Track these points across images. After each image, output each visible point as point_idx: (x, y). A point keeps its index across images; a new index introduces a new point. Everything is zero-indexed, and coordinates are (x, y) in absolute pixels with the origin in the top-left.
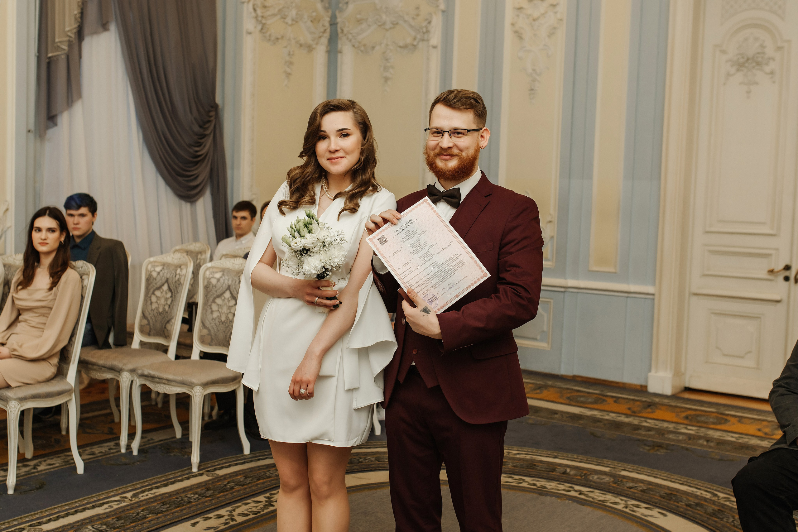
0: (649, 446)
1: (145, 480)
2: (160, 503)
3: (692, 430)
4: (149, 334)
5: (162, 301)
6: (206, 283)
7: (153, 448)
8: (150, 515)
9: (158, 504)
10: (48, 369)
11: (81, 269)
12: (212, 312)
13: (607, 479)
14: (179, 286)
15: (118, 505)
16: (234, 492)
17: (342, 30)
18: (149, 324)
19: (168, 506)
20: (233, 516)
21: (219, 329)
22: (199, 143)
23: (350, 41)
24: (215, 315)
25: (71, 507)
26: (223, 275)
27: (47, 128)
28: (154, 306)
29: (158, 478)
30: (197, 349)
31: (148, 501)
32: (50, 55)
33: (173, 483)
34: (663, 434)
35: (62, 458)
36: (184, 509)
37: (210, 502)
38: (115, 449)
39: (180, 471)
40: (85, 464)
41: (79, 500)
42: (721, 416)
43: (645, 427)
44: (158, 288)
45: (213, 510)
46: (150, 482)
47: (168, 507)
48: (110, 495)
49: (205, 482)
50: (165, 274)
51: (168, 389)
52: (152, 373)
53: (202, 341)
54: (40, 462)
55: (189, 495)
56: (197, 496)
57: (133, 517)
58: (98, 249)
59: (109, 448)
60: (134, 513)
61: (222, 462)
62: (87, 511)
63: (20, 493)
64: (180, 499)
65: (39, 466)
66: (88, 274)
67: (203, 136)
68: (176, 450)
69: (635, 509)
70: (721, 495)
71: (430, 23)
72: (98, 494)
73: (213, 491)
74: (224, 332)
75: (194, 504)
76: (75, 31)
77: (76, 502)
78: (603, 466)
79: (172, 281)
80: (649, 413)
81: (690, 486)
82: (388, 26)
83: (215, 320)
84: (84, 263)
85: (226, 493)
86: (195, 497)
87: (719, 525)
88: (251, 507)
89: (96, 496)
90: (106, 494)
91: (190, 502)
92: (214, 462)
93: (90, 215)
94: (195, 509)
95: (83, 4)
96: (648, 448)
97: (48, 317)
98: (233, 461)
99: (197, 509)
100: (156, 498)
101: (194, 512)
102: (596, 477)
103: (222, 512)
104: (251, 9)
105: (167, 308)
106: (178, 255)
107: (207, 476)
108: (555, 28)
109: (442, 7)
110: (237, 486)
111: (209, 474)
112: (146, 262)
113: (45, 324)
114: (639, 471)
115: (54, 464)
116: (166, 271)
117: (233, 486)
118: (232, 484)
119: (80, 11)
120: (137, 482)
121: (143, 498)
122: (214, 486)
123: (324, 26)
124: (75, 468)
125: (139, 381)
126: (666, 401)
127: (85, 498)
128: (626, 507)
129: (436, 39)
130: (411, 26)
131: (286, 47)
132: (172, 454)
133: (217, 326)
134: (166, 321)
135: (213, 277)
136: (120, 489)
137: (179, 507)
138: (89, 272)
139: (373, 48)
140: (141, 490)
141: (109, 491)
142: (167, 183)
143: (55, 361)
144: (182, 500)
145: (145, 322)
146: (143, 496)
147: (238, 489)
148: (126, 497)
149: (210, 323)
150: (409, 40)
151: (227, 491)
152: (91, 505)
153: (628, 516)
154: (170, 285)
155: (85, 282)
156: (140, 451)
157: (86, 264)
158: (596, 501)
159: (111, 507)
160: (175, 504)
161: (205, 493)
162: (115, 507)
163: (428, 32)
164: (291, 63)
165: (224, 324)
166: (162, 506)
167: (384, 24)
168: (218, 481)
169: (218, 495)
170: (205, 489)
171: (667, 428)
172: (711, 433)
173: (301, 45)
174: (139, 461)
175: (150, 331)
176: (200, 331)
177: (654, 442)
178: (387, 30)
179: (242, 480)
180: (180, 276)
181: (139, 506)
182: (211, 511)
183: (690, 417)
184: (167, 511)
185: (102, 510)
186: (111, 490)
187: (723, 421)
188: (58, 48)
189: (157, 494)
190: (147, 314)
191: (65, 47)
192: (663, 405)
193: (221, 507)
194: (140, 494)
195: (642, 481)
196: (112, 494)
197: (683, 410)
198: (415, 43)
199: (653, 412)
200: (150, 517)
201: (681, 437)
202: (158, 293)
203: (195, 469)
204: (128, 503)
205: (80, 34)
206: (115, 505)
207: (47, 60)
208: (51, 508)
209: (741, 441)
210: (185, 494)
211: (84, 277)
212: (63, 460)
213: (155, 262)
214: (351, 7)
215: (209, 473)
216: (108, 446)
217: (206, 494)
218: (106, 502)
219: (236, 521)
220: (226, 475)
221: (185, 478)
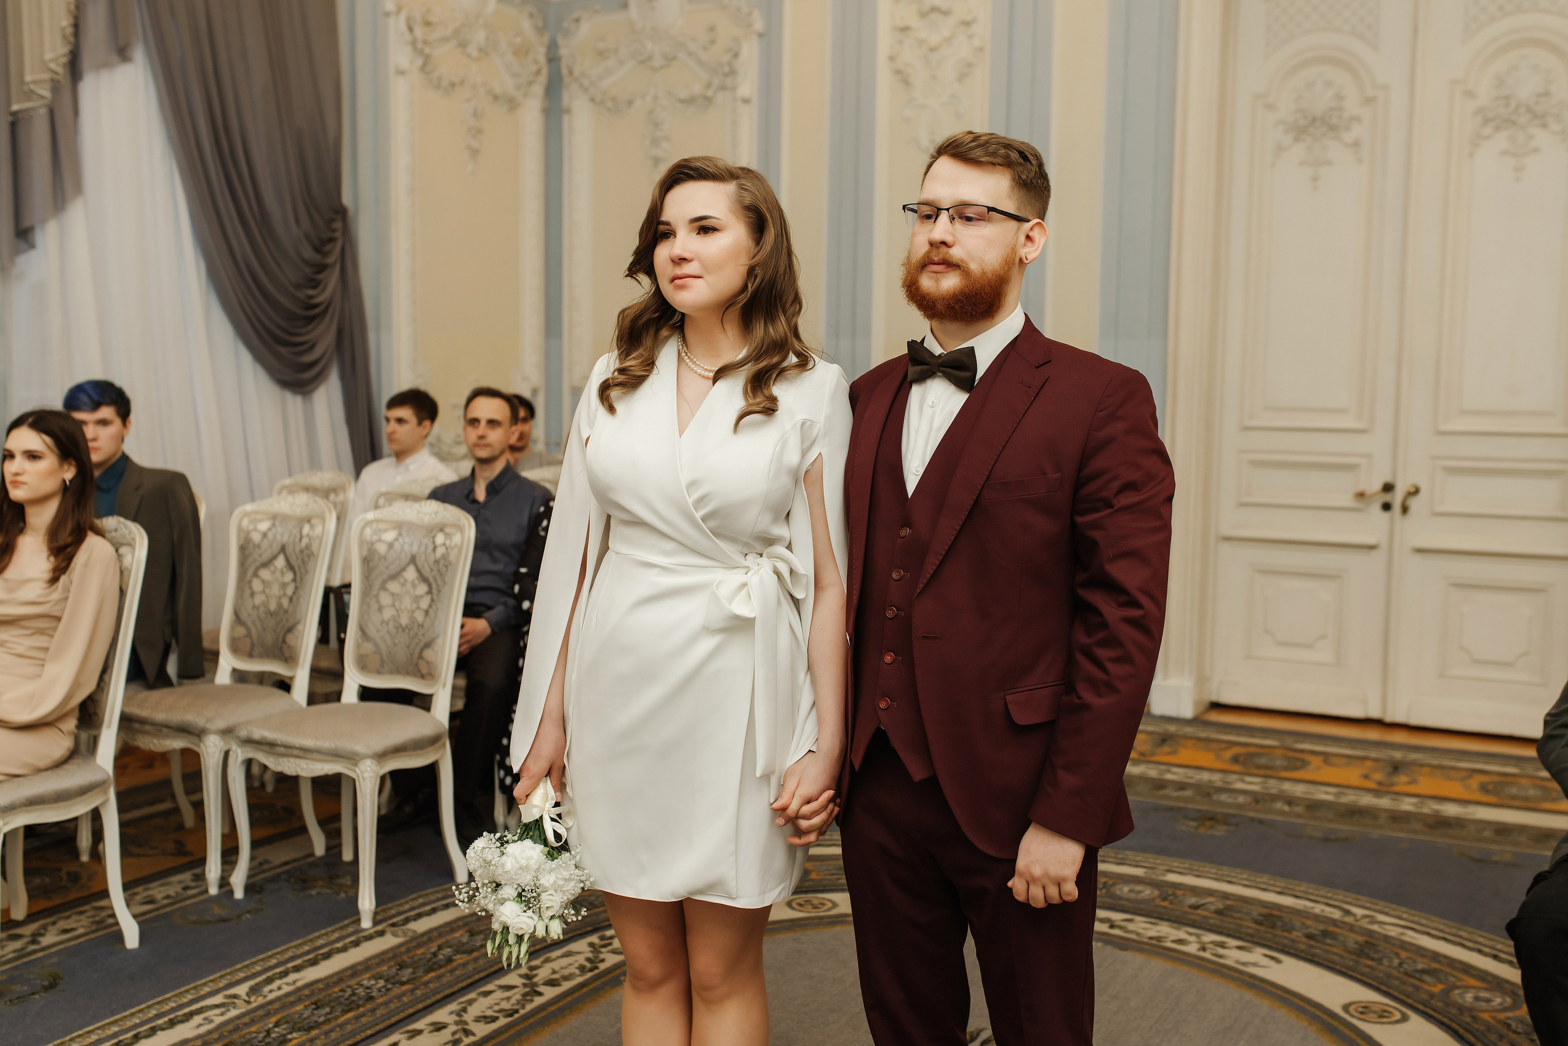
0: (1194, 820)
1: (270, 953)
2: (309, 1005)
3: (1253, 784)
4: (250, 655)
5: (275, 590)
6: (365, 553)
7: (274, 879)
8: (295, 1035)
9: (305, 1006)
10: (58, 744)
11: (114, 534)
12: (380, 609)
13: (1147, 892)
14: (309, 560)
15: (222, 1014)
16: (455, 969)
17: (571, 72)
18: (249, 635)
19: (328, 1010)
20: (466, 1023)
21: (396, 641)
22: (313, 280)
23: (586, 90)
24: (388, 614)
25: (124, 1027)
26: (400, 534)
27: (16, 252)
28: (259, 599)
29: (296, 947)
30: (353, 681)
31: (287, 1002)
32: (15, 107)
33: (327, 956)
34: (1208, 795)
35: (89, 914)
36: (363, 1015)
37: (412, 995)
38: (195, 887)
39: (337, 929)
40: (139, 923)
41: (137, 1008)
42: (1291, 754)
43: (1172, 782)
44: (265, 565)
45: (421, 1014)
46: (281, 958)
47: (328, 1014)
48: (202, 993)
49: (393, 949)
50: (278, 537)
51: (305, 766)
52: (269, 735)
53: (363, 665)
54: (44, 927)
55: (365, 982)
56: (381, 983)
57: (260, 1042)
58: (138, 488)
59: (183, 885)
60: (258, 1033)
61: (416, 903)
62: (159, 1033)
63: (11, 1001)
64: (349, 992)
65: (42, 935)
66: (131, 545)
67: (322, 268)
68: (320, 883)
69: (1221, 951)
70: (1359, 912)
71: (736, 55)
72: (177, 992)
73: (414, 968)
74: (408, 647)
75: (381, 1000)
76: (64, 60)
77: (133, 1015)
78: (1130, 865)
79: (294, 550)
80: (1169, 754)
81: (1296, 897)
82: (658, 62)
83: (387, 623)
84: (119, 522)
85: (439, 972)
86: (379, 986)
87: (1381, 975)
88: (497, 1001)
89: (173, 996)
90: (193, 991)
91: (371, 998)
92: (401, 905)
93: (118, 422)
94: (384, 1012)
95: (77, 7)
96: (1194, 824)
97: (52, 636)
98: (439, 899)
99: (388, 1013)
100: (300, 993)
101: (383, 1021)
102: (1126, 889)
103: (442, 1015)
104: (403, 27)
105: (285, 602)
106: (303, 498)
107: (395, 935)
108: (970, 65)
109: (759, 26)
110: (459, 954)
111: (396, 931)
112: (238, 512)
113: (47, 649)
114: (1196, 870)
115: (73, 929)
116: (279, 530)
117: (451, 956)
118: (447, 951)
119: (71, 21)
120: (254, 960)
121: (271, 996)
122: (412, 958)
123: (536, 62)
124: (119, 937)
125: (242, 752)
126: (1189, 730)
127: (150, 1003)
128: (1204, 949)
129: (748, 85)
130: (700, 63)
131: (468, 100)
132: (314, 892)
133: (391, 636)
134: (285, 629)
135: (380, 540)
136: (222, 977)
137: (350, 1010)
138: (134, 539)
139: (630, 103)
140: (264, 977)
141: (199, 983)
142: (258, 357)
143: (71, 724)
144: (354, 994)
145: (241, 631)
146: (271, 991)
147: (461, 961)
148: (235, 996)
149: (378, 631)
150: (697, 89)
151: (441, 967)
152: (166, 1019)
153: (1212, 966)
154: (290, 558)
155: (127, 560)
156: (249, 888)
157: (124, 525)
158: (1146, 940)
159: (208, 1020)
160: (340, 1004)
161: (397, 974)
162: (219, 1020)
163: (733, 72)
164: (479, 131)
165: (407, 631)
166: (315, 1012)
167: (650, 58)
168: (419, 946)
169: (423, 976)
170: (396, 964)
171: (1210, 781)
172: (1287, 786)
173: (496, 98)
174: (248, 912)
175: (252, 649)
176: (358, 646)
177: (1199, 811)
178: (655, 70)
179: (465, 939)
180: (310, 539)
181: (268, 1015)
182: (417, 1015)
183: (1241, 759)
184: (327, 1021)
185: (190, 1029)
186: (203, 981)
187: (1299, 764)
188: (30, 95)
189: (299, 984)
190: (244, 615)
191: (47, 93)
192: (1186, 737)
193: (437, 1005)
194: (265, 986)
195: (1210, 892)
196: (207, 989)
197: (1224, 745)
198: (710, 93)
199: (1174, 753)
200: (296, 1038)
201: (1241, 799)
202: (265, 574)
203: (366, 923)
204: (243, 1010)
205: (74, 67)
206: (217, 1015)
207: (10, 119)
208: (80, 1032)
209: (1344, 800)
210: (357, 979)
211: (122, 550)
212: (91, 920)
213: (255, 512)
214: (585, 27)
215: (396, 929)
216: (180, 882)
217: (399, 976)
218: (197, 1009)
219: (474, 1034)
220: (431, 931)
221: (351, 942)
